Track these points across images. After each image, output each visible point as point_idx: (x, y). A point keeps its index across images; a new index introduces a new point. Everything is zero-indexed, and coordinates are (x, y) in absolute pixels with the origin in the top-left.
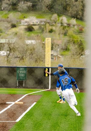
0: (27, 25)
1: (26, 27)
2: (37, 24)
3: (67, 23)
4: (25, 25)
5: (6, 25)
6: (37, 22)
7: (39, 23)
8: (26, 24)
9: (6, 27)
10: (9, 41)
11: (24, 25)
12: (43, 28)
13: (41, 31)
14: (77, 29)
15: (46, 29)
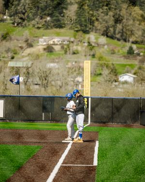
0: (46, 45)
1: (45, 47)
2: (58, 43)
3: (95, 43)
4: (44, 45)
5: (20, 45)
6: (59, 41)
7: (60, 42)
8: (45, 43)
9: (20, 47)
10: (27, 64)
11: (42, 45)
12: (66, 49)
13: (63, 52)
14: (107, 49)
15: (69, 49)
